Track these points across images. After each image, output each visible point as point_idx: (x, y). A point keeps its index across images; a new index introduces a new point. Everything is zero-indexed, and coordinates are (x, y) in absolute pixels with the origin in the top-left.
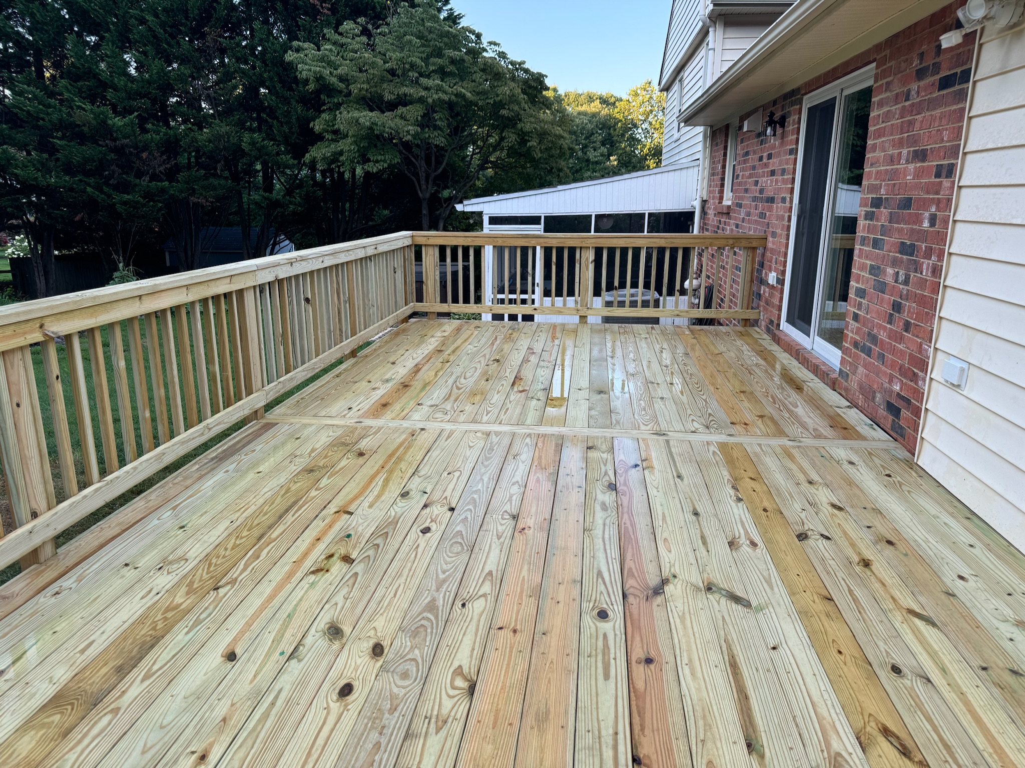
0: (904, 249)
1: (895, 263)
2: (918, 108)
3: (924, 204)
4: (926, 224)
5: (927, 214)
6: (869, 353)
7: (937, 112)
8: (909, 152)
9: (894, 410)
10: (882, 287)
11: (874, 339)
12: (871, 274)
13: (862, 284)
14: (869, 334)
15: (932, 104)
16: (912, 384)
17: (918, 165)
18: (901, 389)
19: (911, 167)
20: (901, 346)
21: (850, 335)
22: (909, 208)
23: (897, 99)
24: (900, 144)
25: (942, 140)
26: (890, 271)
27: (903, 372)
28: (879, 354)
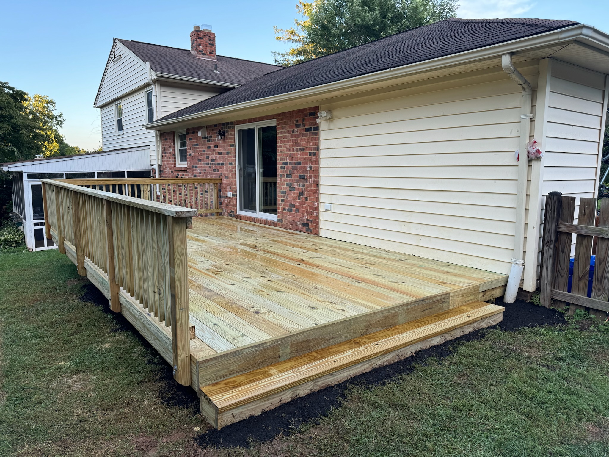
0: (300, 177)
1: (297, 181)
2: (299, 136)
3: (307, 163)
4: (308, 169)
5: (308, 166)
6: (291, 211)
7: (306, 138)
8: (297, 148)
9: (305, 225)
10: (293, 189)
11: (293, 206)
12: (287, 186)
13: (284, 189)
14: (290, 205)
15: (304, 135)
16: (312, 215)
17: (302, 152)
18: (308, 218)
19: (299, 153)
20: (305, 205)
21: (281, 207)
22: (300, 164)
23: (288, 132)
24: (293, 146)
25: (310, 145)
26: (296, 184)
27: (307, 213)
28: (296, 210)
